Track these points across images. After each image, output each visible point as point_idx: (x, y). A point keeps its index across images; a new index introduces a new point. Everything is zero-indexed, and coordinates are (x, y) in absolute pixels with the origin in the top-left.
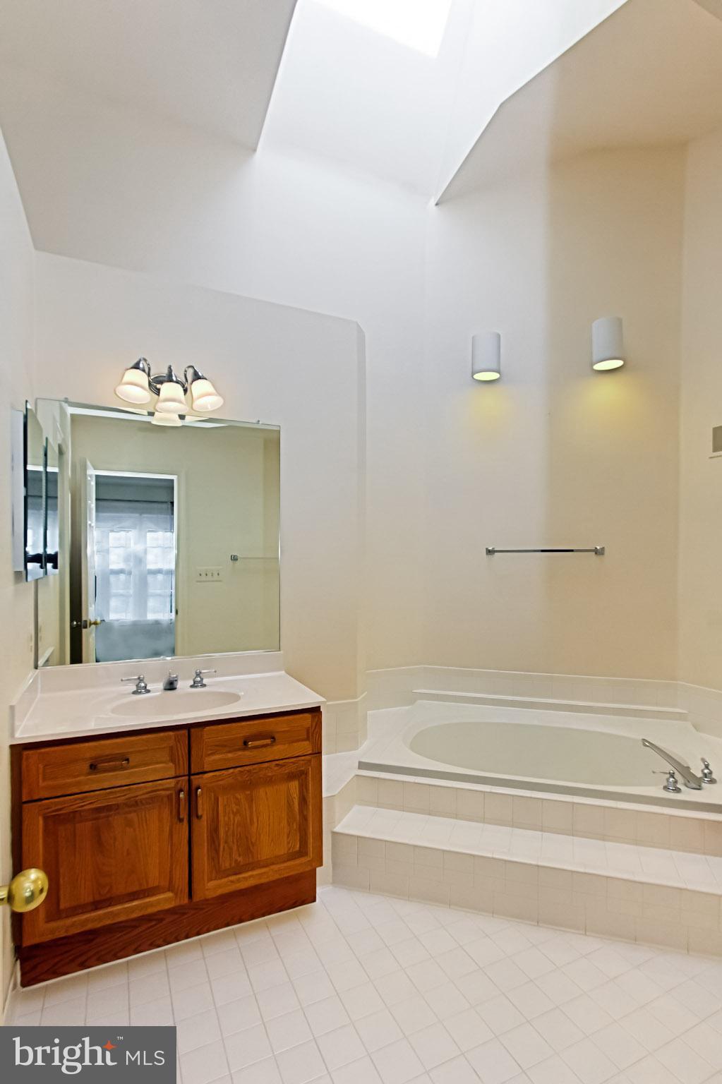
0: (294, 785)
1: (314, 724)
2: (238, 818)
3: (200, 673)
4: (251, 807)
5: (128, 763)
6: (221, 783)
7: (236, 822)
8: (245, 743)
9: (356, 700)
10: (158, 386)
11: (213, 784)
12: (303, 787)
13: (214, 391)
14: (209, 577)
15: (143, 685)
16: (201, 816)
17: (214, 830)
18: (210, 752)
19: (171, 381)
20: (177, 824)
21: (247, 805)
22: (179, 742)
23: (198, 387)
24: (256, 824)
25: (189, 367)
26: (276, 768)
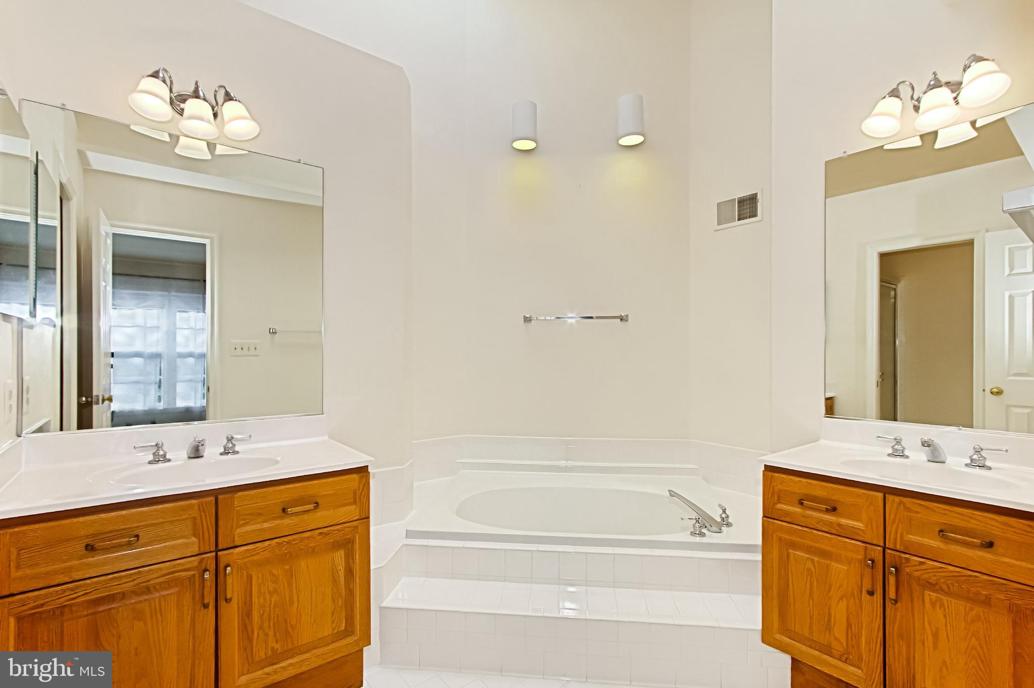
0: (339, 556)
1: (361, 487)
2: (275, 598)
3: (232, 438)
4: (290, 584)
5: (138, 540)
6: (255, 558)
7: (273, 603)
8: (284, 510)
9: (403, 467)
10: (182, 105)
11: (247, 560)
12: (349, 556)
13: (246, 114)
14: (245, 352)
15: (161, 453)
16: (231, 599)
17: (247, 614)
18: (242, 522)
19: (198, 97)
20: (200, 611)
21: (285, 582)
22: (204, 512)
23: (229, 109)
24: (296, 605)
25: (221, 87)
26: (320, 537)
